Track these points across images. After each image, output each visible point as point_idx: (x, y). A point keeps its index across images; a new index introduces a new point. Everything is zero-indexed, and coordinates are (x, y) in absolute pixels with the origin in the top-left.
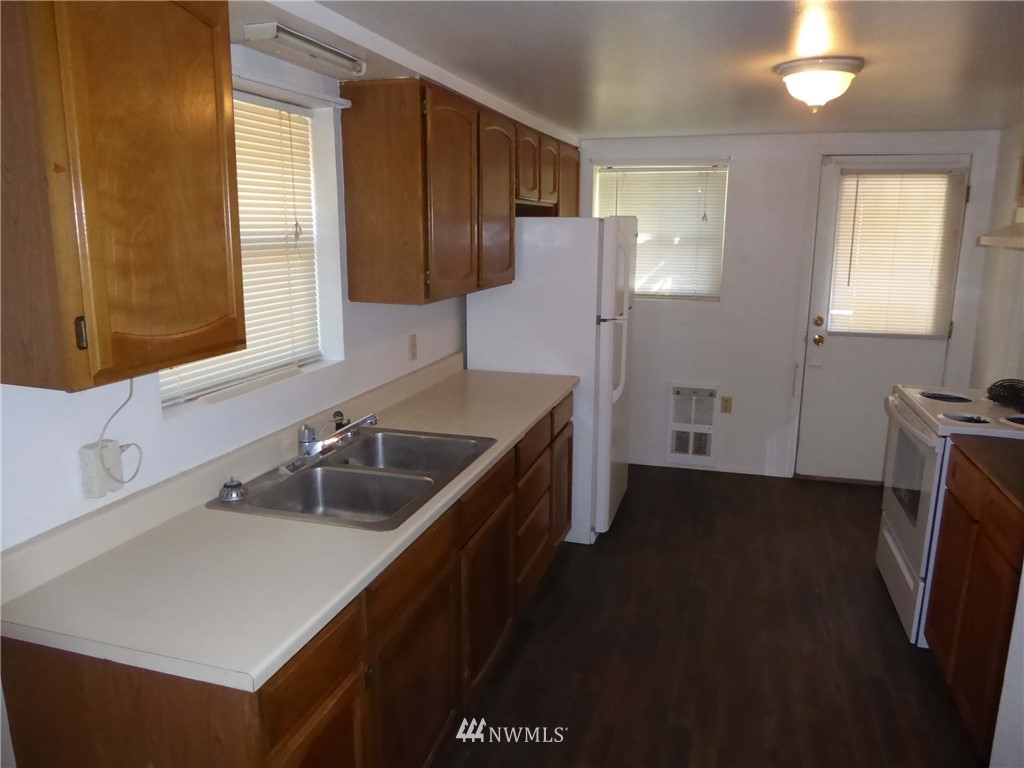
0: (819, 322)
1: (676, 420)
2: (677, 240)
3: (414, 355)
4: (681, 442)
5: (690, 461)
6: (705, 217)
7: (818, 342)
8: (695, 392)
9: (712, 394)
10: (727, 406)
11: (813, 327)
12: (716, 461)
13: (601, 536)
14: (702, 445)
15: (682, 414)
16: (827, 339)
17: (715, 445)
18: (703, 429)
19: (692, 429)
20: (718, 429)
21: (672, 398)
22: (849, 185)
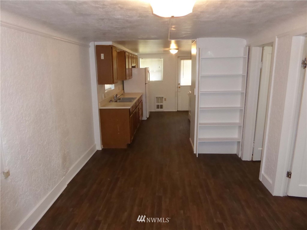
0: (179, 84)
1: (157, 103)
2: (155, 71)
3: (119, 90)
4: (158, 107)
5: (160, 110)
6: (159, 67)
7: (179, 87)
8: (160, 97)
9: (163, 98)
10: (165, 100)
11: (178, 85)
12: (164, 109)
13: (148, 118)
14: (161, 107)
15: (158, 102)
16: (181, 87)
17: (164, 106)
18: (161, 104)
19: (160, 104)
20: (164, 104)
21: (156, 99)
22: (182, 61)
